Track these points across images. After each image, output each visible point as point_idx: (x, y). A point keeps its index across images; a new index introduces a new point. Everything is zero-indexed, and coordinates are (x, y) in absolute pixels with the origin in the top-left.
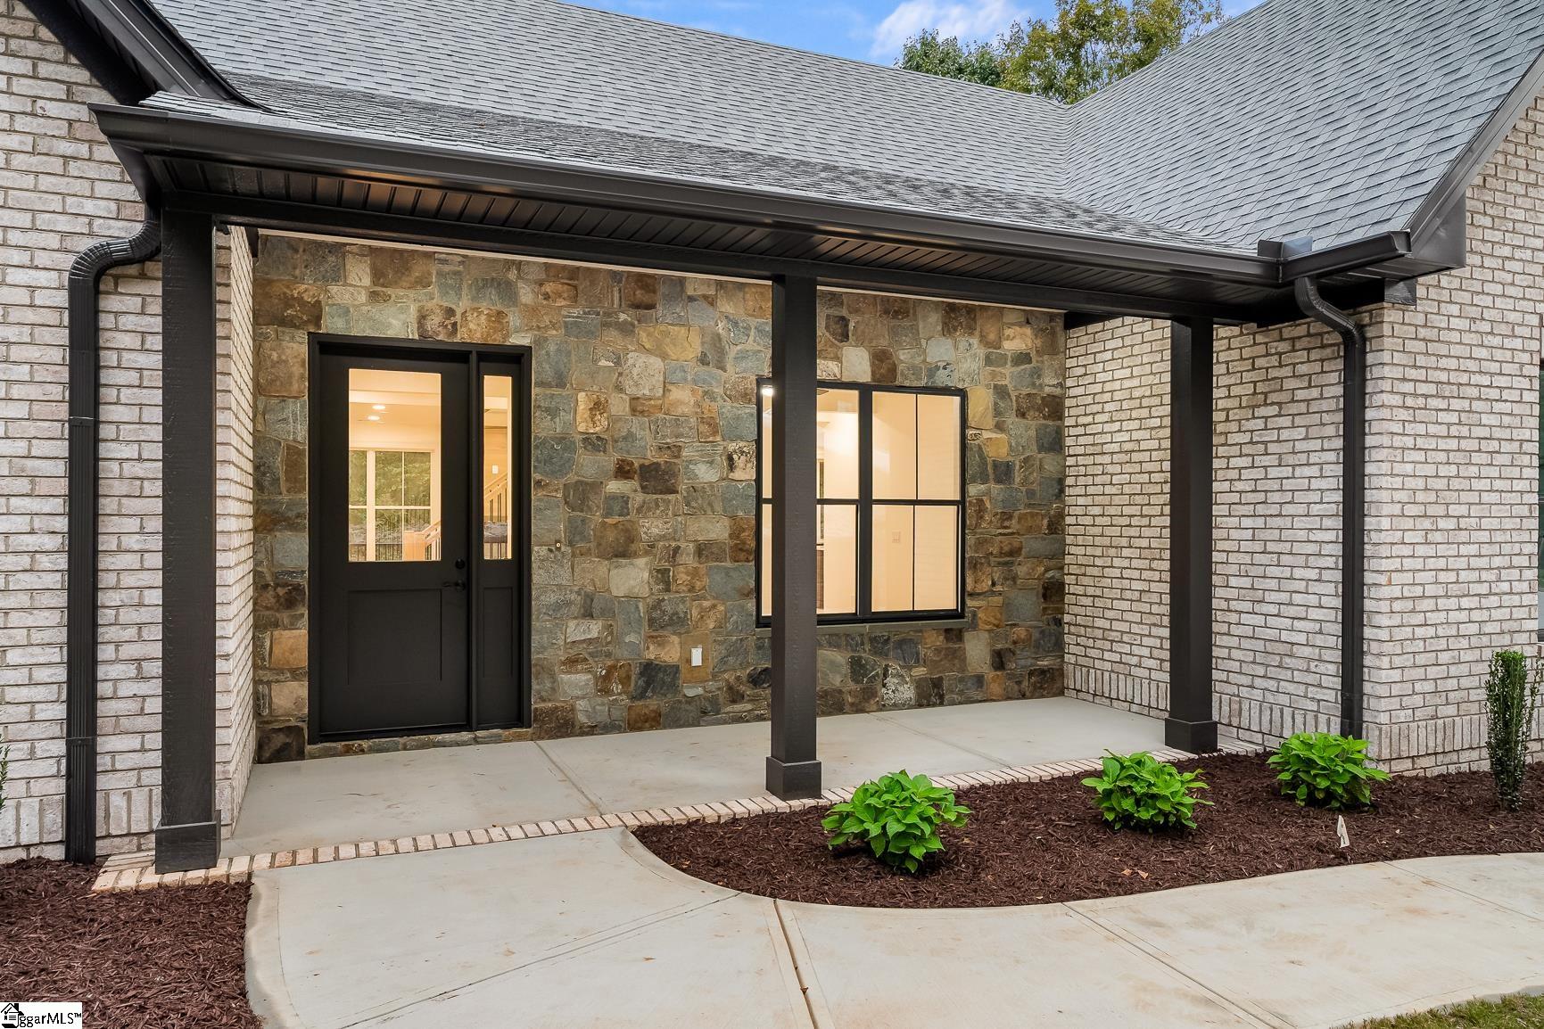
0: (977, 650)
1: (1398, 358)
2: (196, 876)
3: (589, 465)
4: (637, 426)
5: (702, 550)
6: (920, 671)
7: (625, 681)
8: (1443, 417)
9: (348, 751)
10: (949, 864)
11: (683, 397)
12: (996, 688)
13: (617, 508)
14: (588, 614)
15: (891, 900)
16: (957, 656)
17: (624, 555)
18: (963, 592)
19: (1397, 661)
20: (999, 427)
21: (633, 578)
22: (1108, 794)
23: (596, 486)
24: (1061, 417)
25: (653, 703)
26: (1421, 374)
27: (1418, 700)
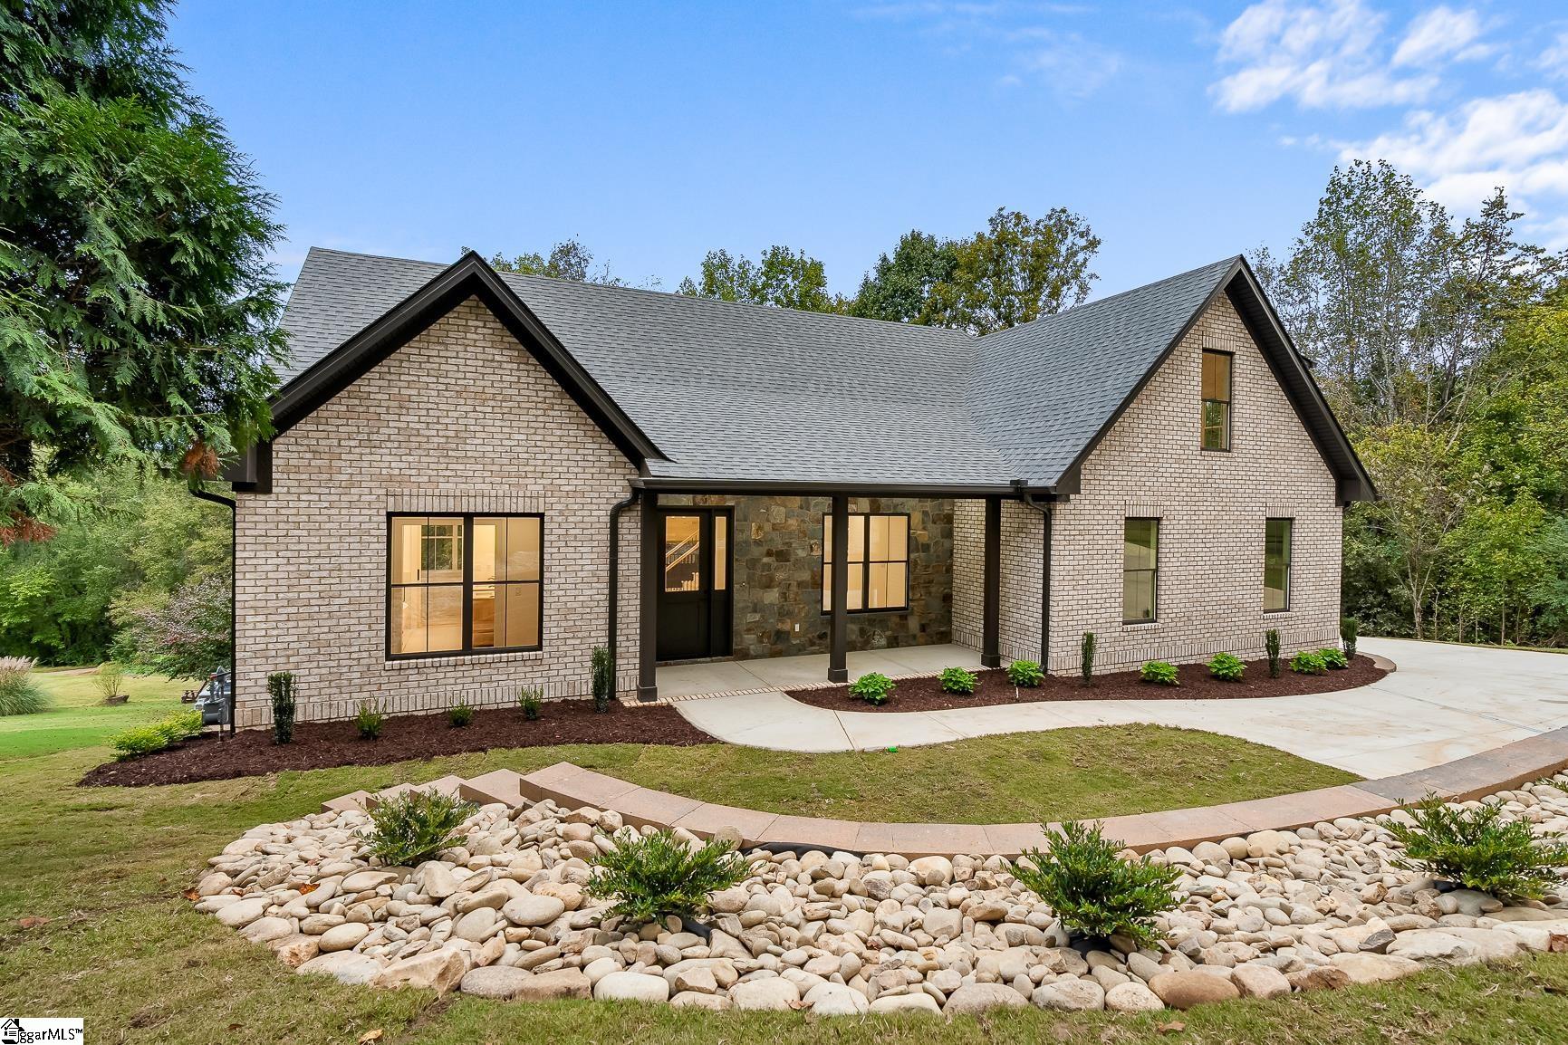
0: (913, 624)
1: (1062, 522)
2: (653, 703)
3: (756, 552)
4: (775, 535)
5: (800, 584)
6: (890, 633)
7: (769, 638)
8: (1081, 542)
9: (666, 665)
10: (889, 702)
11: (793, 522)
12: (921, 640)
13: (766, 568)
14: (755, 611)
15: (870, 711)
16: (904, 627)
17: (769, 587)
18: (908, 600)
19: (1060, 634)
20: (924, 529)
21: (772, 596)
22: (945, 681)
23: (758, 560)
24: (952, 523)
25: (779, 647)
26: (1073, 527)
27: (1070, 648)
